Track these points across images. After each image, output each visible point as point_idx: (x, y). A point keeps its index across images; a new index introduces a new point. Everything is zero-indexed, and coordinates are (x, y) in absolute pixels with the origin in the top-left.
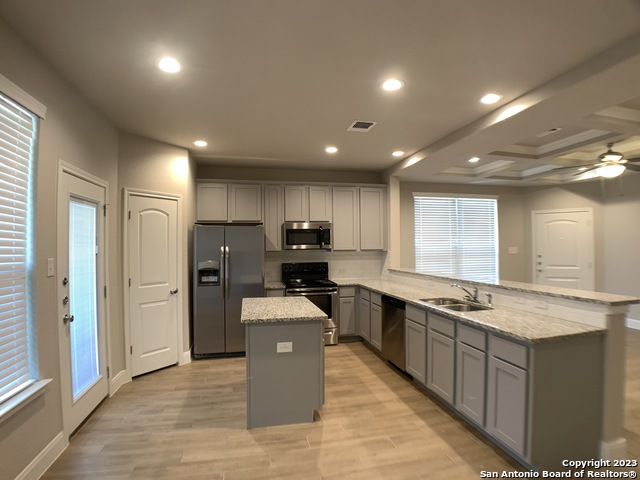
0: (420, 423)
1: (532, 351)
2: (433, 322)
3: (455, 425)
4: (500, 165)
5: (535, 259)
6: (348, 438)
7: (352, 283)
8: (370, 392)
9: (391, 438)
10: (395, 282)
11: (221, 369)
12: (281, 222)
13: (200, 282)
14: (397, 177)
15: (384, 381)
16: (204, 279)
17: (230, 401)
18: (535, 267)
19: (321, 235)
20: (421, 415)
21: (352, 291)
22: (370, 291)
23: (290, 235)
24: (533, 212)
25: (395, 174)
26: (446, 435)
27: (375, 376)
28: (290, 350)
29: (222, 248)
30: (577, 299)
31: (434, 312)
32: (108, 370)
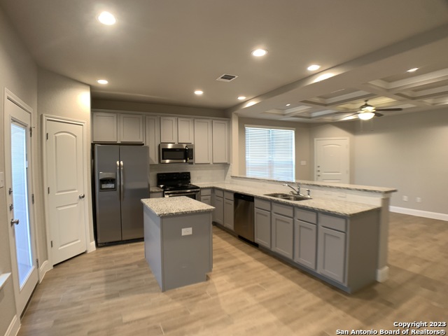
0: (274, 273)
1: (349, 221)
2: (276, 208)
3: (294, 272)
4: (302, 109)
5: (316, 169)
6: (234, 288)
7: (209, 186)
8: (235, 258)
9: (261, 284)
10: (237, 184)
11: (122, 253)
12: (158, 143)
13: (101, 189)
14: (237, 114)
15: (241, 249)
16: (104, 186)
17: (141, 274)
18: (316, 173)
19: (186, 153)
20: (272, 268)
21: (209, 192)
22: (224, 191)
23: (165, 153)
24: (315, 139)
25: (236, 112)
26: (292, 278)
27: (233, 247)
28: (191, 233)
29: (118, 163)
30: (365, 190)
31: (277, 202)
32: (37, 261)
